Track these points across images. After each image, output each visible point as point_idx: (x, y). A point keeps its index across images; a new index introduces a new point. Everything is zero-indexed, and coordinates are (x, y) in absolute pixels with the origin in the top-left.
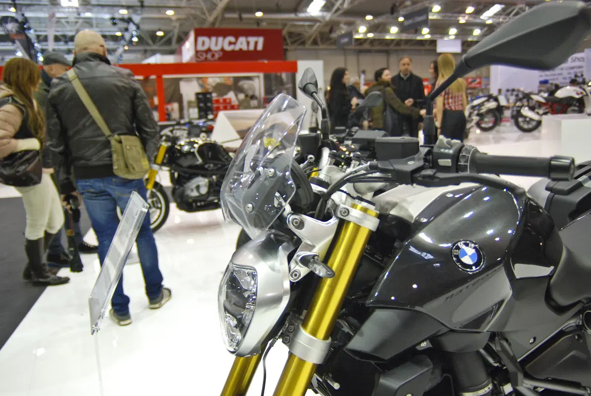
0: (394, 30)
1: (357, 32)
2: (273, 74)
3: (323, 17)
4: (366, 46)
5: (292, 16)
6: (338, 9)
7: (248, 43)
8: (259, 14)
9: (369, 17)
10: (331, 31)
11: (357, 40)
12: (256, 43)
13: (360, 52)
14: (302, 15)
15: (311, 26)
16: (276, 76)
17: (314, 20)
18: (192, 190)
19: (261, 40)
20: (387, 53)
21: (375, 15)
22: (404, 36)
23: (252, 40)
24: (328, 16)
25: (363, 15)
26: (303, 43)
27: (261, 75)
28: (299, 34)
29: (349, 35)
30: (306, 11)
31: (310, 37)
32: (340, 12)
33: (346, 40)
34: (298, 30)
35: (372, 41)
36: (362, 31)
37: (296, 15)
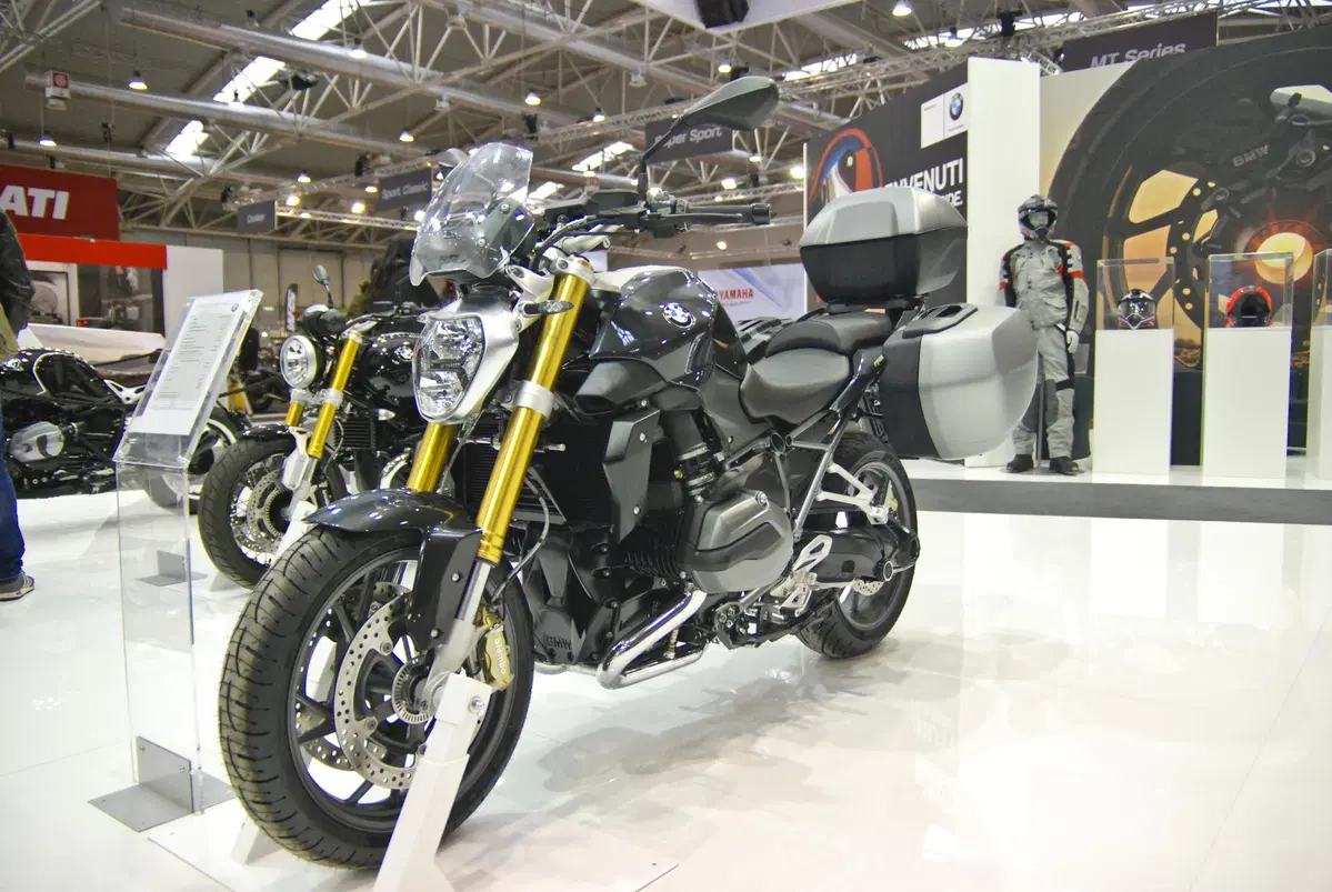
0: (359, 208)
1: (283, 204)
2: (104, 270)
3: (203, 168)
4: (296, 237)
5: (132, 157)
6: (237, 155)
7: (30, 201)
8: (48, 144)
9: (304, 179)
10: (224, 198)
11: (283, 220)
12: (51, 204)
13: (284, 247)
14: (153, 158)
15: (174, 185)
16: (113, 275)
17: (181, 172)
18: (29, 449)
19: (63, 199)
20: (341, 254)
21: (316, 175)
22: (379, 222)
23: (41, 196)
24: (214, 167)
25: (292, 172)
26: (155, 218)
27: (73, 269)
28: (146, 199)
29: (267, 208)
30: (163, 152)
31: (173, 205)
32: (243, 161)
33: (259, 218)
34: (143, 189)
35: (310, 228)
36: (291, 204)
37: (140, 155)
